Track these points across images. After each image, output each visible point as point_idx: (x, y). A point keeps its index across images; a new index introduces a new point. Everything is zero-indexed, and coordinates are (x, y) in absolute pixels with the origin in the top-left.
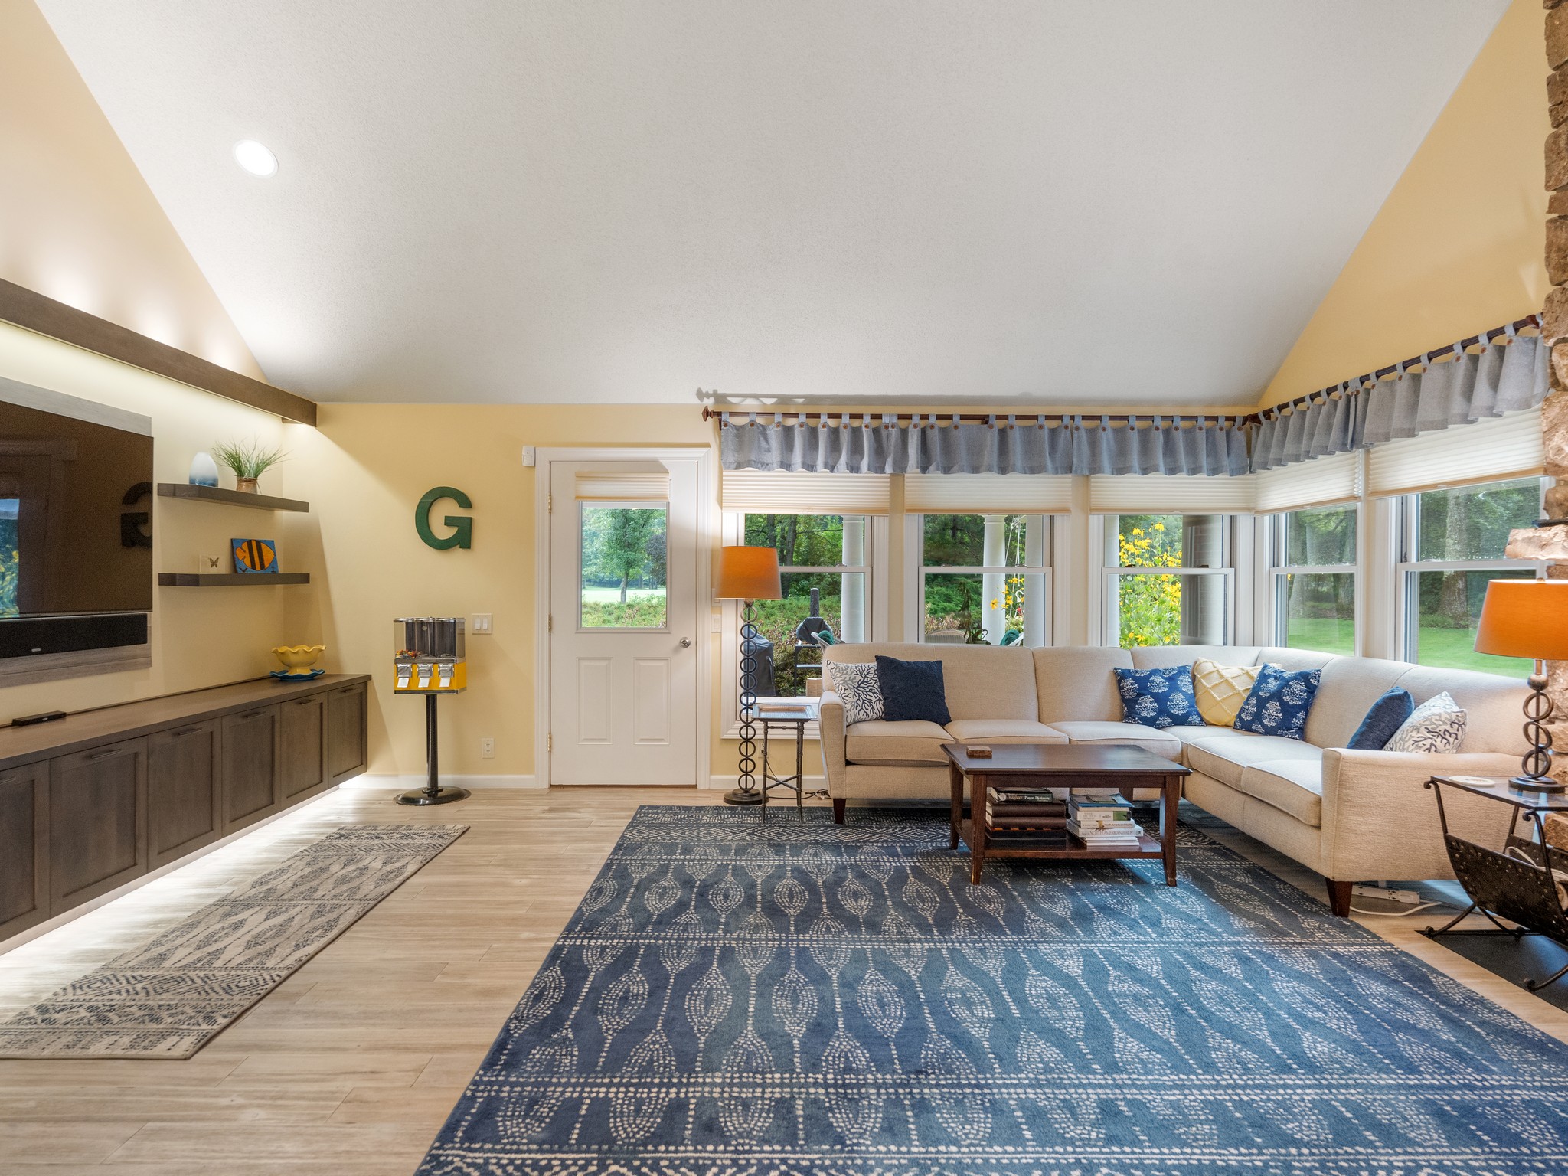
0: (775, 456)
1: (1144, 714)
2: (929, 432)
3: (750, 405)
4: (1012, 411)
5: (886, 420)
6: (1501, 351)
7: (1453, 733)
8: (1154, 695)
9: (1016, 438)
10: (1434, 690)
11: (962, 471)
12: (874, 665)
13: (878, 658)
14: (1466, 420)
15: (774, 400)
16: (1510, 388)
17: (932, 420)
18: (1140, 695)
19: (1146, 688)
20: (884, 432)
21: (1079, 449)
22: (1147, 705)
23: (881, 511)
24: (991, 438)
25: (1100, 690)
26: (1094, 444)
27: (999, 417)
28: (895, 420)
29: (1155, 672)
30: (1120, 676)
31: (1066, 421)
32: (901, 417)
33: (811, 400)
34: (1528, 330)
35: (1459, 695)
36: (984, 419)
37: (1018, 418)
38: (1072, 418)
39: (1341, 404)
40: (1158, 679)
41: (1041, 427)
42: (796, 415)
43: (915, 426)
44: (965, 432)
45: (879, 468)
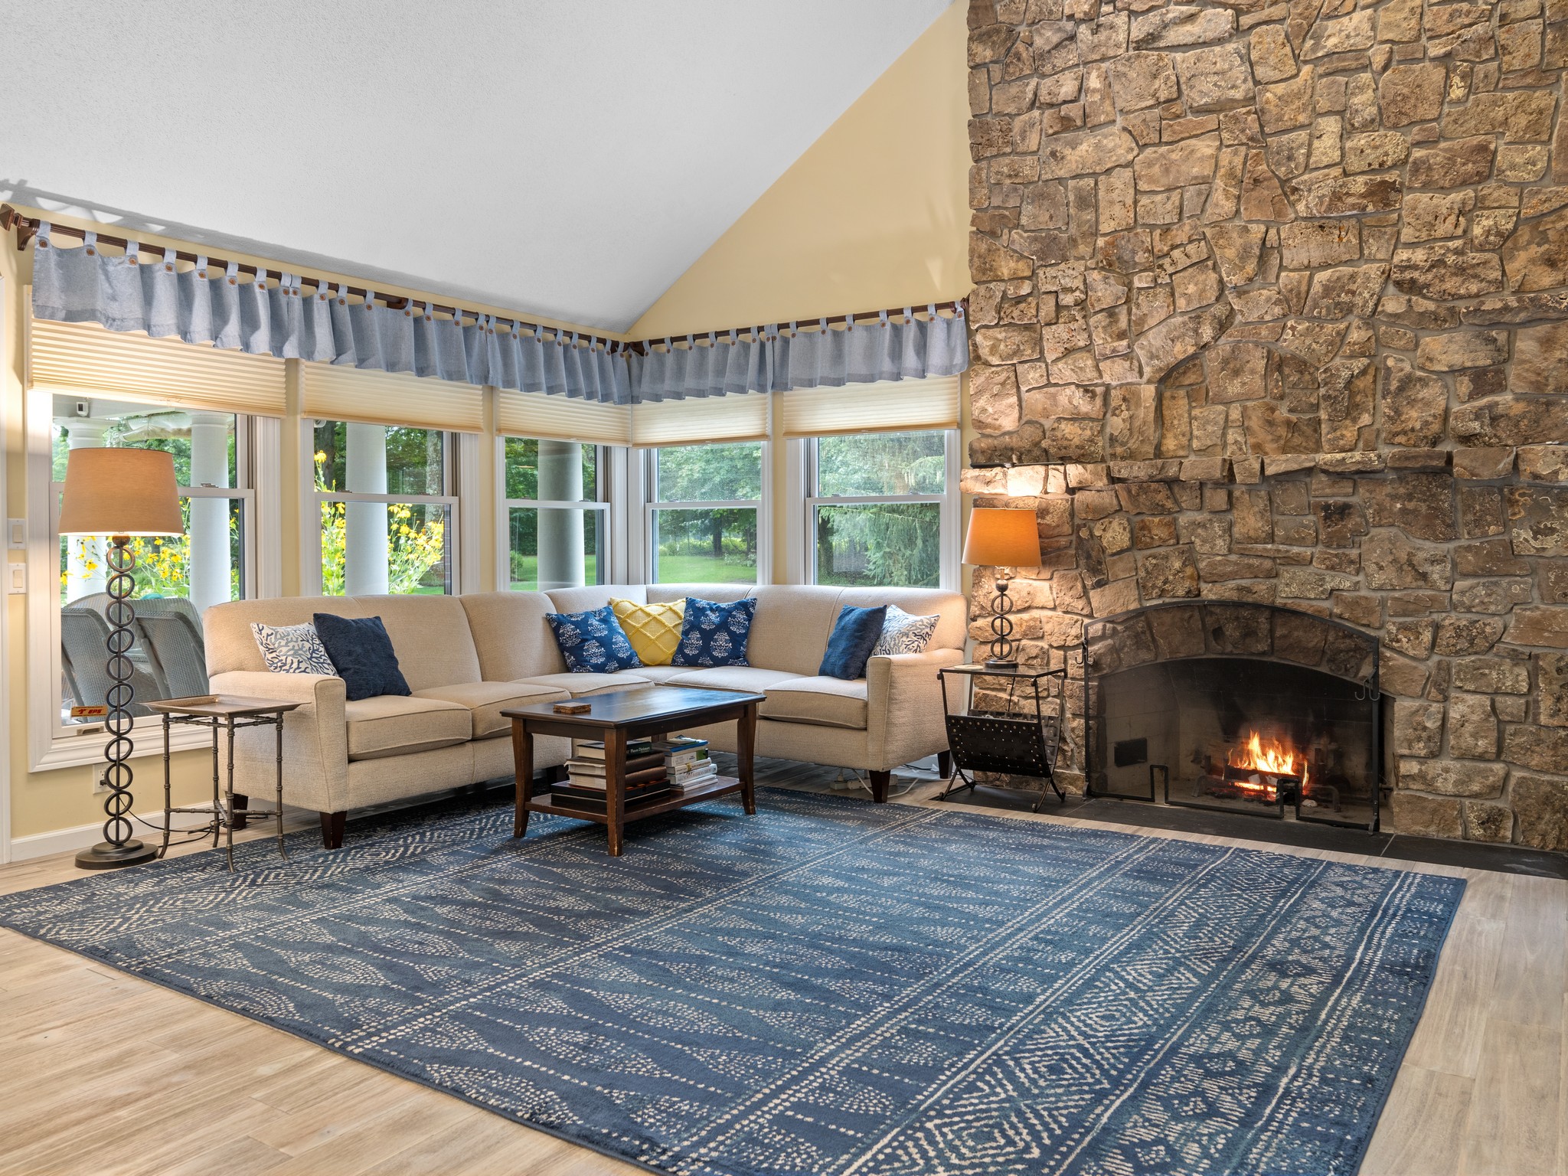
0: (130, 306)
1: (594, 661)
2: (338, 307)
3: (74, 217)
4: (430, 299)
5: (286, 281)
6: (924, 323)
7: (930, 634)
8: (597, 639)
9: (433, 332)
11: (378, 366)
12: (308, 627)
13: (318, 618)
14: (894, 377)
15: (115, 218)
16: (937, 356)
17: (343, 292)
18: (584, 641)
19: (588, 632)
20: (283, 299)
21: (494, 356)
22: (593, 649)
23: (271, 412)
24: (408, 328)
25: (536, 643)
26: (506, 353)
27: (417, 303)
28: (298, 284)
29: (588, 615)
30: (554, 625)
31: (482, 321)
32: (306, 281)
33: (176, 230)
34: (950, 311)
36: (397, 303)
37: (437, 307)
38: (487, 317)
39: (755, 349)
40: (594, 622)
41: (457, 323)
42: (161, 252)
43: (322, 297)
44: (378, 316)
45: (277, 349)
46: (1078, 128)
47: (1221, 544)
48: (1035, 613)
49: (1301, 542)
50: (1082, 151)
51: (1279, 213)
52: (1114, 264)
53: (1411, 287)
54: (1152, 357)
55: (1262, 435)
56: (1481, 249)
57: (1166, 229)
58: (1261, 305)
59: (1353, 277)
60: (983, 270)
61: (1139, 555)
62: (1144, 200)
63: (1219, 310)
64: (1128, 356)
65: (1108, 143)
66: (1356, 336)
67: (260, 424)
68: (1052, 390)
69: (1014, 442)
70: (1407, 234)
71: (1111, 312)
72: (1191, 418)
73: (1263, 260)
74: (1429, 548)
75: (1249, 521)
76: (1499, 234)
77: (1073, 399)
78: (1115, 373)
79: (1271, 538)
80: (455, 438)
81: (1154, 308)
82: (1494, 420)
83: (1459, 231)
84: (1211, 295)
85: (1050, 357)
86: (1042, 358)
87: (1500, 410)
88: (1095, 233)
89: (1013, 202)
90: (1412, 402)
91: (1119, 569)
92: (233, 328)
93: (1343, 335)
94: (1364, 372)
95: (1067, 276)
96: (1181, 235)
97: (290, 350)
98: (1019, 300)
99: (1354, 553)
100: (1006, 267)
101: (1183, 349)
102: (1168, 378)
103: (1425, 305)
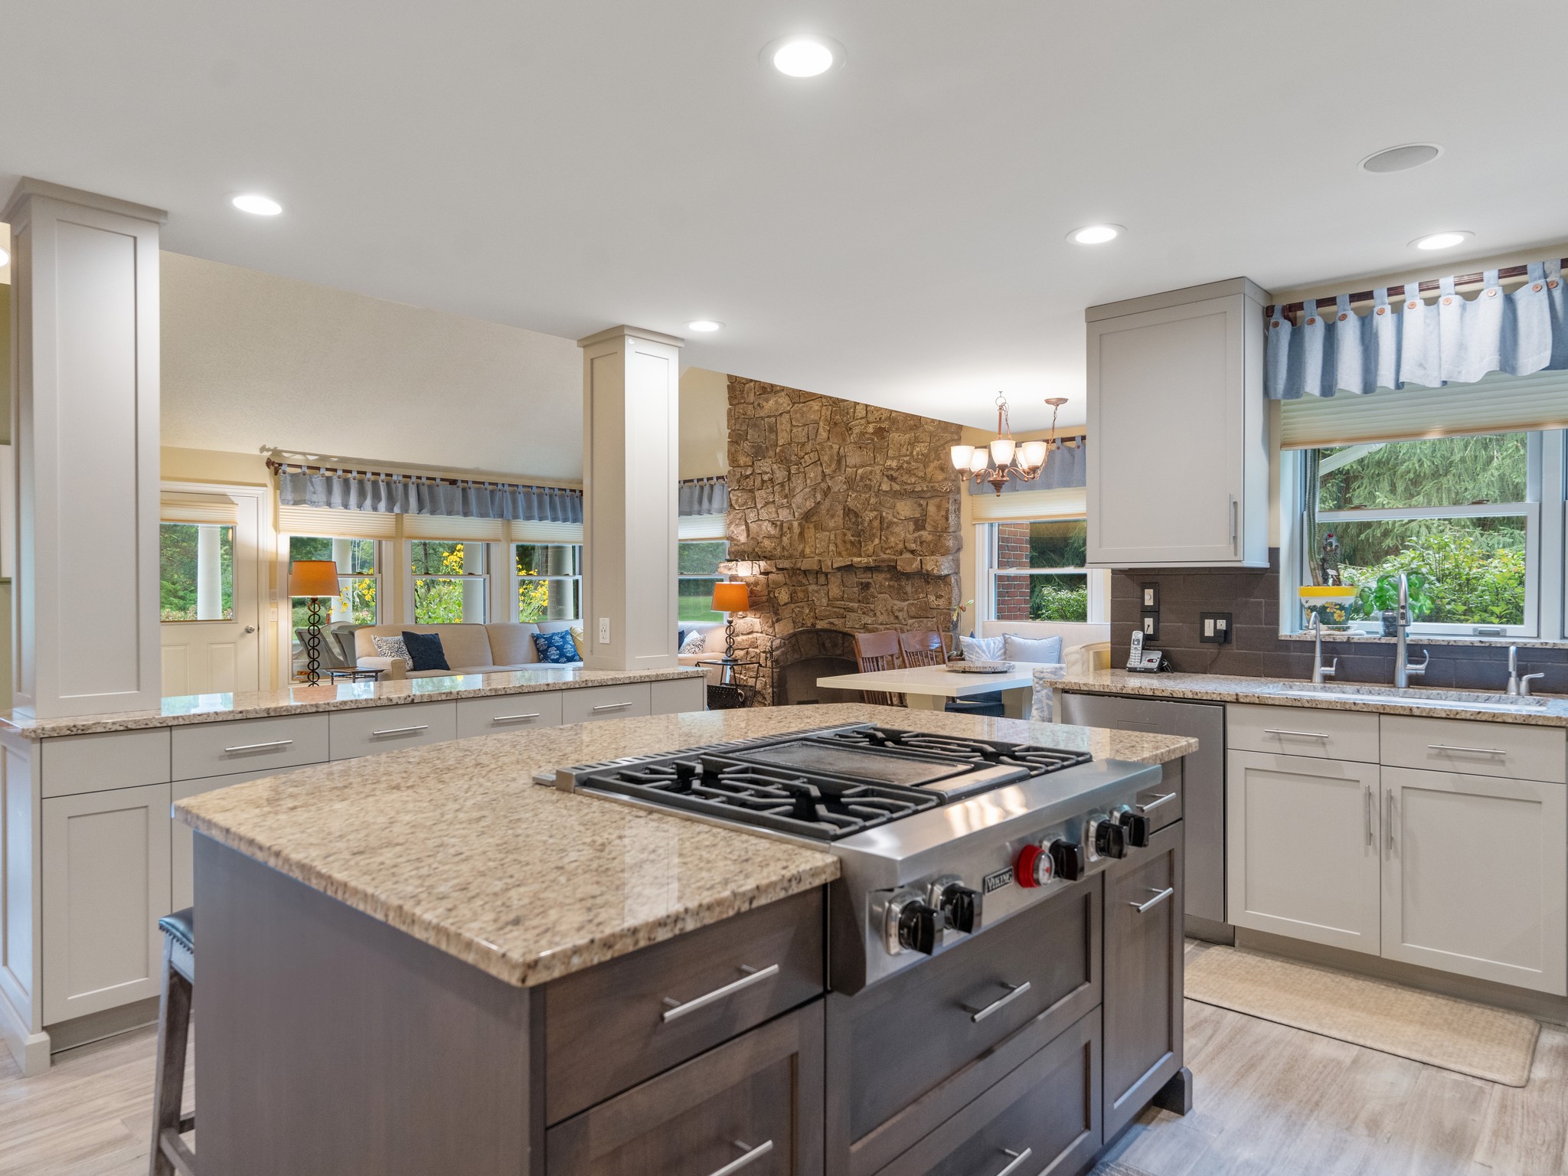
0: (321, 496)
1: (552, 657)
2: (421, 487)
3: (298, 459)
4: (469, 478)
5: (395, 478)
6: (712, 487)
7: (700, 645)
8: (556, 647)
9: (472, 495)
10: (690, 630)
11: (442, 514)
12: (401, 638)
13: (404, 633)
14: (699, 513)
15: (316, 457)
16: (716, 504)
17: (424, 480)
18: (549, 647)
19: (551, 643)
20: (393, 486)
21: (507, 503)
22: (553, 653)
23: (388, 538)
24: (459, 494)
25: (525, 647)
26: (514, 502)
27: (463, 481)
28: (401, 478)
29: (554, 634)
30: (535, 639)
31: (500, 487)
32: (404, 476)
33: (343, 460)
34: (721, 481)
35: (700, 631)
36: (453, 482)
37: (474, 482)
38: (503, 485)
40: (557, 638)
41: (486, 489)
42: (335, 470)
43: (413, 483)
44: (443, 489)
45: (390, 509)
46: (769, 393)
47: (825, 601)
48: (755, 635)
49: (851, 600)
50: (770, 404)
51: (844, 440)
52: (783, 460)
53: (892, 478)
54: (798, 508)
55: (841, 548)
56: (916, 461)
57: (803, 444)
58: (838, 484)
59: (871, 472)
60: (733, 460)
61: (793, 606)
62: (795, 430)
63: (824, 485)
64: (789, 507)
65: (781, 401)
66: (873, 501)
67: (384, 543)
68: (760, 522)
69: (746, 548)
70: (891, 453)
71: (782, 485)
72: (816, 538)
73: (839, 462)
74: (899, 604)
75: (835, 590)
76: (922, 455)
77: (767, 527)
78: (784, 515)
79: (842, 599)
80: (488, 545)
81: (798, 483)
82: (922, 543)
83: (908, 453)
84: (819, 479)
85: (759, 506)
86: (755, 507)
87: (923, 538)
88: (777, 445)
89: (744, 428)
90: (892, 533)
91: (786, 613)
92: (368, 502)
93: (868, 500)
94: (876, 517)
95: (765, 465)
96: (808, 448)
97: (397, 510)
98: (747, 477)
99: (872, 606)
100: (743, 460)
101: (810, 504)
102: (807, 516)
103: (896, 487)
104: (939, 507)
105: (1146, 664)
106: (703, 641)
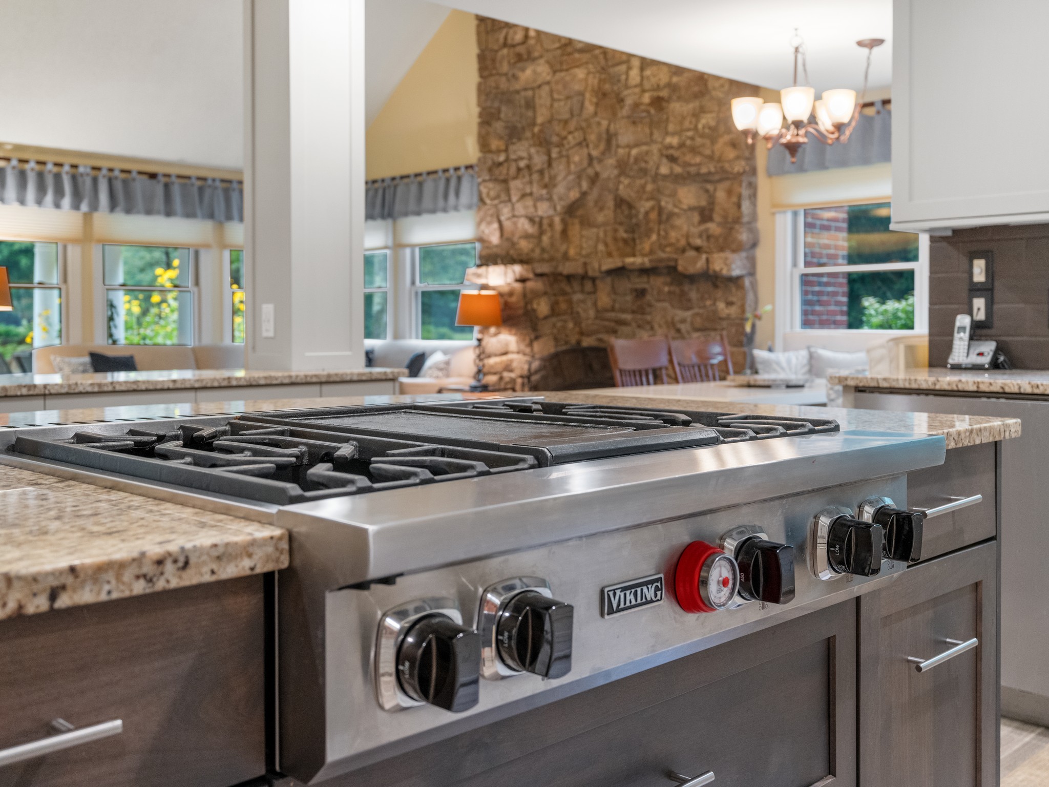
2: (114, 182)
4: (173, 171)
5: (81, 170)
6: (459, 179)
7: (445, 368)
9: (176, 191)
10: (433, 352)
11: (138, 212)
13: (93, 354)
14: (445, 210)
16: (465, 198)
17: (117, 173)
20: (80, 180)
21: (218, 203)
23: (75, 241)
24: (159, 190)
26: (227, 200)
27: (165, 175)
28: (89, 170)
31: (210, 182)
32: (93, 168)
33: (18, 148)
34: (470, 171)
35: (445, 352)
36: (153, 176)
37: (179, 177)
38: (214, 180)
41: (193, 185)
42: (8, 159)
43: (104, 176)
44: (140, 185)
45: (76, 206)
46: (526, 60)
47: (592, 313)
48: (510, 356)
49: (623, 311)
50: (527, 74)
51: (614, 114)
52: (543, 142)
53: (672, 159)
54: (561, 199)
55: (612, 247)
56: (702, 136)
57: (566, 122)
58: (608, 169)
59: (647, 153)
60: (484, 145)
61: (554, 320)
62: (556, 105)
63: (590, 171)
64: (550, 199)
65: (539, 69)
66: (649, 187)
67: (70, 248)
68: (515, 219)
69: (498, 251)
70: (671, 127)
71: (541, 172)
72: (582, 236)
73: (609, 141)
74: (681, 314)
75: (604, 299)
76: (710, 128)
77: (524, 225)
78: (544, 209)
79: (613, 309)
80: (197, 253)
81: (560, 168)
82: (709, 237)
83: (692, 126)
84: (585, 163)
85: (514, 199)
86: (510, 200)
87: (711, 232)
88: (534, 124)
89: (496, 104)
90: (673, 227)
91: (546, 328)
92: (49, 198)
93: (643, 187)
94: (652, 208)
95: (522, 150)
96: (572, 125)
97: (84, 207)
98: (500, 164)
99: (649, 318)
100: (495, 144)
101: (574, 195)
102: (571, 210)
103: (678, 170)
104: (729, 192)
105: (974, 359)
106: (448, 363)
